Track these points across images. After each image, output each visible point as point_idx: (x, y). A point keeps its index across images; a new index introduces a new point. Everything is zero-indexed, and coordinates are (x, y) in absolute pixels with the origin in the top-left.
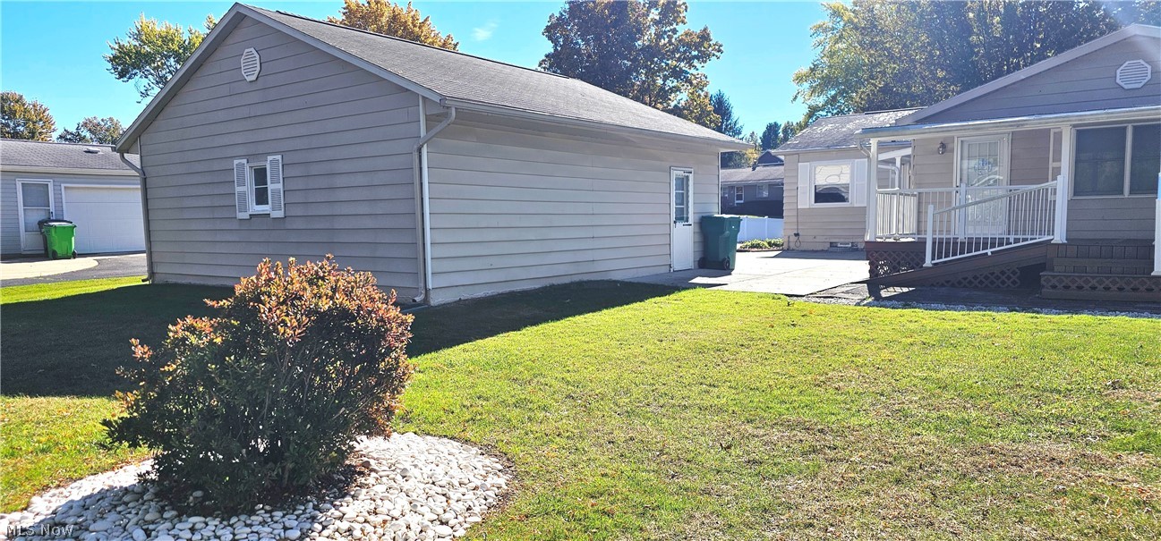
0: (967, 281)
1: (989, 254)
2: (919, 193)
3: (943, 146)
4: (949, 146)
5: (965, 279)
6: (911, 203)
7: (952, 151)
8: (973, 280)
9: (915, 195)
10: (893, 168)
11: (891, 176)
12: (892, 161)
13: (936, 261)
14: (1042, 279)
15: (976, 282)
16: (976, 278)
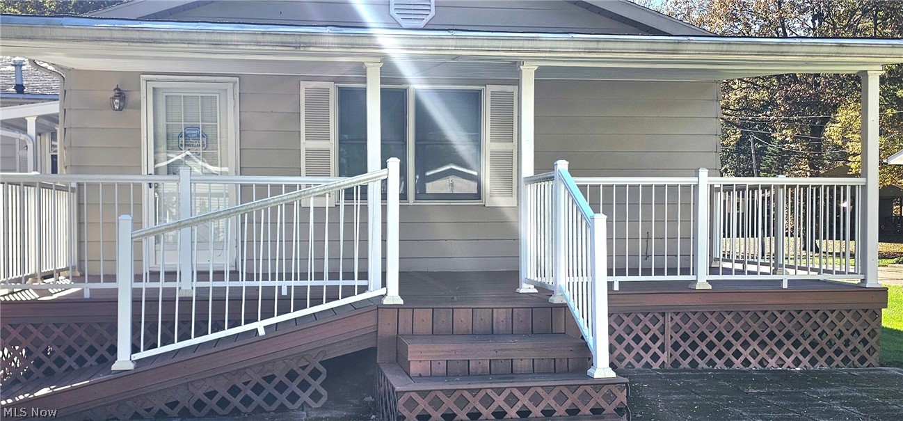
0: (217, 398)
1: (262, 332)
2: (79, 185)
3: (121, 94)
4: (131, 97)
5: (211, 395)
6: (61, 207)
7: (138, 106)
8: (229, 397)
9: (73, 190)
10: (23, 137)
11: (19, 153)
12: (20, 125)
13: (143, 354)
14: (401, 401)
15: (236, 402)
16: (234, 391)
